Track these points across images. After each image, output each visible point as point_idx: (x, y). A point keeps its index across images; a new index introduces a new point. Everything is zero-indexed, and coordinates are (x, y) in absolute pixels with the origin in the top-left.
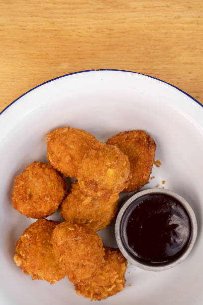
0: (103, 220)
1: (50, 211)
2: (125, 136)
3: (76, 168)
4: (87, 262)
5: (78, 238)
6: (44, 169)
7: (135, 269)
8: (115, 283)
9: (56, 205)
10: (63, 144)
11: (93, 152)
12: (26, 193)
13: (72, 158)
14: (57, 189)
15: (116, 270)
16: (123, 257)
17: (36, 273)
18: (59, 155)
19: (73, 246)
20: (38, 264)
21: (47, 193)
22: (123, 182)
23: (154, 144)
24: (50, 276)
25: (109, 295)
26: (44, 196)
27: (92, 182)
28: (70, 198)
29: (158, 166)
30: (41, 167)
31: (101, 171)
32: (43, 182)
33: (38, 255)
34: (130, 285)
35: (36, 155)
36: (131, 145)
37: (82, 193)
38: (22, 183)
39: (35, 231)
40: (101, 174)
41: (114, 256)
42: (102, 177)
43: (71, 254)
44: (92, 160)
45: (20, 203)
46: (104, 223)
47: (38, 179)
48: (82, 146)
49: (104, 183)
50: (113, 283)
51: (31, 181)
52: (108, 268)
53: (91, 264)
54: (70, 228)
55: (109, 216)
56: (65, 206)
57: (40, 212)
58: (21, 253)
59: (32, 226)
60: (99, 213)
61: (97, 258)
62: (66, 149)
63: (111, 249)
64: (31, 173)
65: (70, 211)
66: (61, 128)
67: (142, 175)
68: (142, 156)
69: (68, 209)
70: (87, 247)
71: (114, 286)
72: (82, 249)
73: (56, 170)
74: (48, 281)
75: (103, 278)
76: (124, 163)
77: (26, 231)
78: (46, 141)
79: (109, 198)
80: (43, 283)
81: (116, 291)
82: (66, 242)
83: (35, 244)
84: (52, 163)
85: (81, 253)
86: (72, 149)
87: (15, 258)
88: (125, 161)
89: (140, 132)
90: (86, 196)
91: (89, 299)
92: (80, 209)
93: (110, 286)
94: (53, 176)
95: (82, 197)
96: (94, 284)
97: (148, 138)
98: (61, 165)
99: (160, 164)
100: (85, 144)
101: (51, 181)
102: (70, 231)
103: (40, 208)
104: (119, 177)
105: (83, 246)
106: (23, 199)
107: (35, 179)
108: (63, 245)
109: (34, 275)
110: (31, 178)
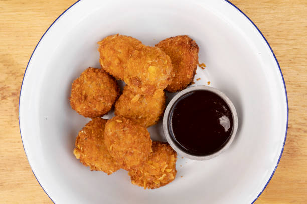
0: (152, 116)
1: (104, 110)
2: (169, 41)
3: (123, 69)
4: (135, 150)
5: (125, 130)
6: (97, 73)
7: (188, 163)
8: (165, 172)
9: (109, 105)
10: (112, 49)
11: (136, 53)
12: (81, 95)
13: (121, 62)
14: (110, 91)
15: (165, 160)
16: (171, 149)
17: (93, 165)
18: (109, 60)
19: (122, 136)
20: (94, 156)
21: (100, 94)
22: (166, 79)
23: (197, 47)
24: (106, 168)
25: (162, 185)
26: (98, 96)
27: (136, 79)
28: (122, 98)
29: (203, 69)
30: (95, 72)
31: (143, 68)
32: (97, 85)
33: (94, 148)
34: (181, 177)
35: (91, 64)
36: (174, 48)
37: (131, 92)
38: (78, 86)
39: (91, 128)
40: (144, 71)
41: (164, 149)
42: (145, 74)
43: (119, 144)
44: (135, 59)
45: (77, 104)
46: (153, 119)
47: (92, 82)
48: (129, 50)
49: (147, 80)
50: (163, 172)
51: (86, 84)
52: (157, 158)
53: (139, 152)
54: (118, 121)
56: (117, 106)
57: (95, 112)
58: (79, 146)
59: (89, 124)
60: (147, 110)
61: (144, 147)
62: (114, 53)
63: (158, 144)
64: (86, 77)
65: (123, 108)
66: (112, 36)
67: (186, 74)
68: (184, 57)
69: (120, 108)
70: (133, 136)
71: (164, 175)
72: (129, 139)
73: (108, 74)
74: (105, 172)
75: (154, 168)
76: (165, 61)
77: (83, 129)
78: (98, 48)
79: (154, 93)
80: (101, 174)
81: (167, 181)
82: (115, 133)
83: (91, 138)
84: (104, 67)
85: (128, 142)
86: (120, 53)
87: (74, 152)
88: (167, 60)
89: (183, 37)
90: (135, 95)
91: (143, 188)
92: (130, 106)
93: (161, 175)
94: (106, 79)
95: (132, 96)
96: (146, 174)
97: (191, 41)
98: (112, 68)
99: (205, 66)
100: (132, 48)
101: (104, 84)
102: (119, 124)
103: (95, 107)
104: (160, 74)
105: (130, 136)
106: (80, 100)
107: (89, 83)
108: (113, 135)
109: (92, 167)
110: (86, 82)
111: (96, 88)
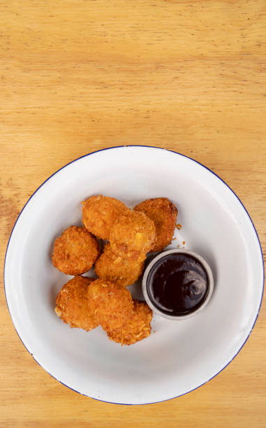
0: (132, 277)
1: (85, 269)
2: (151, 203)
3: (109, 232)
4: (119, 314)
5: (110, 294)
6: (80, 232)
7: (160, 318)
8: (142, 330)
9: (91, 263)
10: (96, 211)
11: (123, 218)
12: (64, 254)
13: (105, 223)
14: (92, 250)
15: (143, 319)
16: (149, 308)
17: (73, 322)
18: (93, 221)
19: (107, 300)
20: (76, 315)
21: (82, 253)
22: (150, 244)
23: (176, 210)
24: (86, 325)
25: (137, 340)
26: (80, 256)
27: (122, 244)
28: (103, 258)
29: (179, 229)
30: (77, 231)
31: (130, 234)
32: (79, 244)
33: (76, 307)
34: (155, 332)
35: (73, 220)
36: (155, 211)
37: (113, 253)
38: (61, 245)
39: (73, 287)
40: (131, 238)
41: (142, 308)
43: (104, 308)
44: (122, 225)
45: (60, 262)
46: (133, 279)
47: (75, 241)
48: (114, 212)
49: (133, 245)
50: (140, 330)
51: (69, 243)
52: (136, 318)
53: (122, 316)
54: (103, 285)
55: (137, 273)
56: (98, 265)
57: (77, 270)
58: (61, 305)
59: (70, 282)
60: (128, 271)
61: (128, 311)
62: (99, 215)
63: (138, 301)
64: (68, 236)
65: (103, 269)
66: (95, 196)
67: (166, 237)
68: (166, 221)
69: (101, 267)
70: (118, 301)
71: (141, 333)
72: (114, 303)
73: (90, 233)
74: (84, 329)
75: (132, 327)
77: (65, 287)
78: (82, 208)
79: (137, 258)
80: (80, 331)
81: (143, 337)
82: (100, 297)
83: (73, 297)
84: (87, 227)
85: (113, 306)
86: (104, 215)
87: (56, 309)
88: (151, 226)
89: (164, 199)
90: (117, 256)
91: (119, 344)
92: (112, 267)
93: (138, 333)
94: (88, 238)
95: (114, 257)
96: (124, 332)
97: (171, 204)
98: (95, 229)
99: (181, 226)
100: (116, 211)
101: (86, 242)
102: (103, 288)
103: (77, 266)
104: (146, 240)
105: (115, 301)
106: (62, 259)
107: (72, 242)
108: (98, 299)
109: (72, 324)
110: (68, 241)
111: (79, 248)
